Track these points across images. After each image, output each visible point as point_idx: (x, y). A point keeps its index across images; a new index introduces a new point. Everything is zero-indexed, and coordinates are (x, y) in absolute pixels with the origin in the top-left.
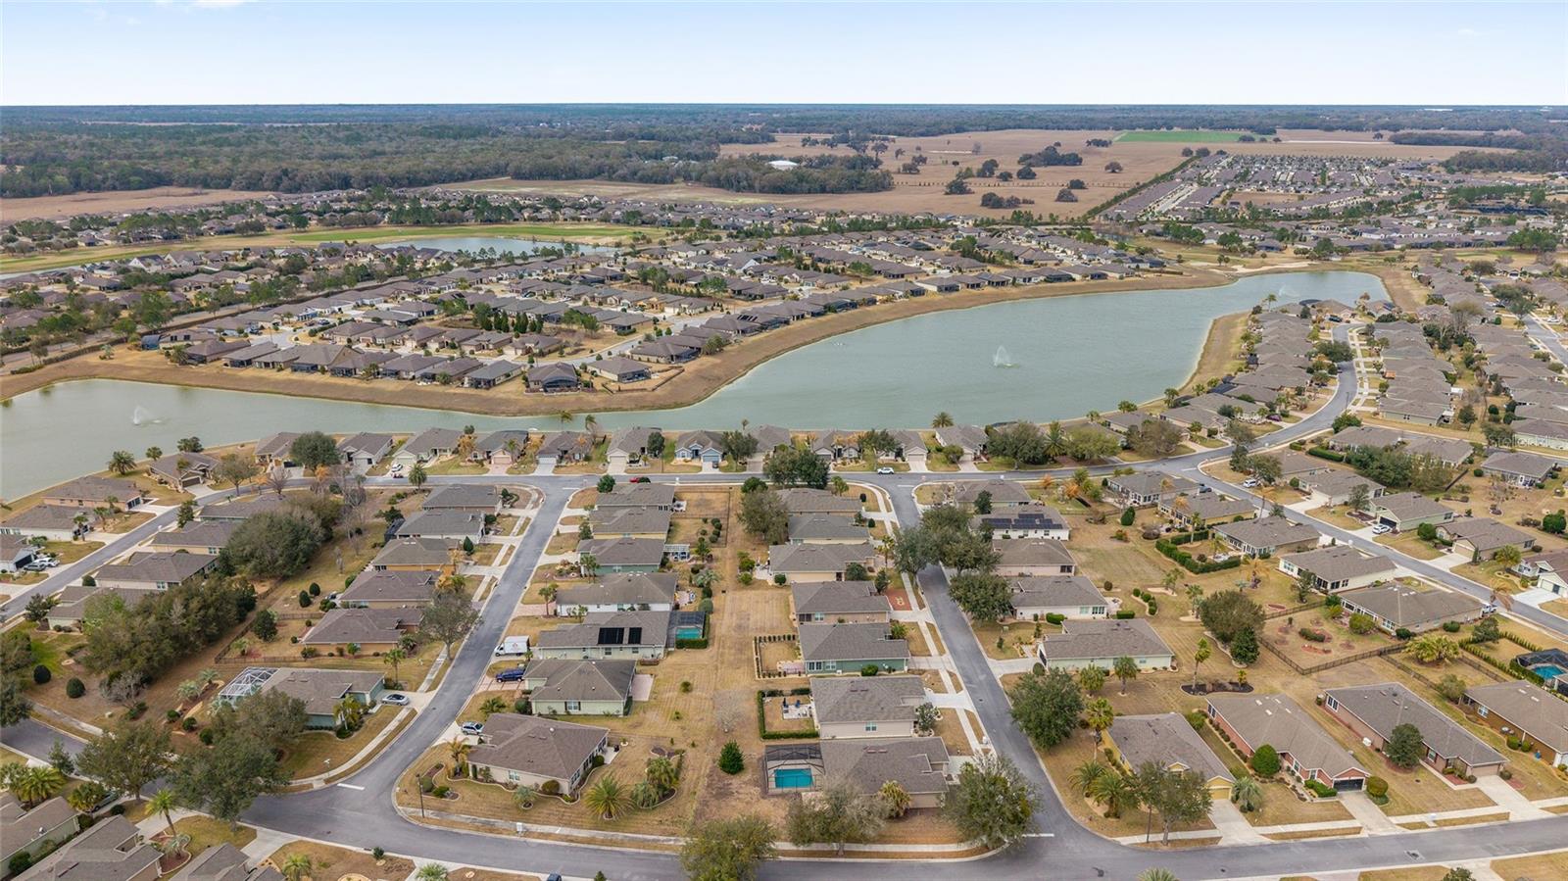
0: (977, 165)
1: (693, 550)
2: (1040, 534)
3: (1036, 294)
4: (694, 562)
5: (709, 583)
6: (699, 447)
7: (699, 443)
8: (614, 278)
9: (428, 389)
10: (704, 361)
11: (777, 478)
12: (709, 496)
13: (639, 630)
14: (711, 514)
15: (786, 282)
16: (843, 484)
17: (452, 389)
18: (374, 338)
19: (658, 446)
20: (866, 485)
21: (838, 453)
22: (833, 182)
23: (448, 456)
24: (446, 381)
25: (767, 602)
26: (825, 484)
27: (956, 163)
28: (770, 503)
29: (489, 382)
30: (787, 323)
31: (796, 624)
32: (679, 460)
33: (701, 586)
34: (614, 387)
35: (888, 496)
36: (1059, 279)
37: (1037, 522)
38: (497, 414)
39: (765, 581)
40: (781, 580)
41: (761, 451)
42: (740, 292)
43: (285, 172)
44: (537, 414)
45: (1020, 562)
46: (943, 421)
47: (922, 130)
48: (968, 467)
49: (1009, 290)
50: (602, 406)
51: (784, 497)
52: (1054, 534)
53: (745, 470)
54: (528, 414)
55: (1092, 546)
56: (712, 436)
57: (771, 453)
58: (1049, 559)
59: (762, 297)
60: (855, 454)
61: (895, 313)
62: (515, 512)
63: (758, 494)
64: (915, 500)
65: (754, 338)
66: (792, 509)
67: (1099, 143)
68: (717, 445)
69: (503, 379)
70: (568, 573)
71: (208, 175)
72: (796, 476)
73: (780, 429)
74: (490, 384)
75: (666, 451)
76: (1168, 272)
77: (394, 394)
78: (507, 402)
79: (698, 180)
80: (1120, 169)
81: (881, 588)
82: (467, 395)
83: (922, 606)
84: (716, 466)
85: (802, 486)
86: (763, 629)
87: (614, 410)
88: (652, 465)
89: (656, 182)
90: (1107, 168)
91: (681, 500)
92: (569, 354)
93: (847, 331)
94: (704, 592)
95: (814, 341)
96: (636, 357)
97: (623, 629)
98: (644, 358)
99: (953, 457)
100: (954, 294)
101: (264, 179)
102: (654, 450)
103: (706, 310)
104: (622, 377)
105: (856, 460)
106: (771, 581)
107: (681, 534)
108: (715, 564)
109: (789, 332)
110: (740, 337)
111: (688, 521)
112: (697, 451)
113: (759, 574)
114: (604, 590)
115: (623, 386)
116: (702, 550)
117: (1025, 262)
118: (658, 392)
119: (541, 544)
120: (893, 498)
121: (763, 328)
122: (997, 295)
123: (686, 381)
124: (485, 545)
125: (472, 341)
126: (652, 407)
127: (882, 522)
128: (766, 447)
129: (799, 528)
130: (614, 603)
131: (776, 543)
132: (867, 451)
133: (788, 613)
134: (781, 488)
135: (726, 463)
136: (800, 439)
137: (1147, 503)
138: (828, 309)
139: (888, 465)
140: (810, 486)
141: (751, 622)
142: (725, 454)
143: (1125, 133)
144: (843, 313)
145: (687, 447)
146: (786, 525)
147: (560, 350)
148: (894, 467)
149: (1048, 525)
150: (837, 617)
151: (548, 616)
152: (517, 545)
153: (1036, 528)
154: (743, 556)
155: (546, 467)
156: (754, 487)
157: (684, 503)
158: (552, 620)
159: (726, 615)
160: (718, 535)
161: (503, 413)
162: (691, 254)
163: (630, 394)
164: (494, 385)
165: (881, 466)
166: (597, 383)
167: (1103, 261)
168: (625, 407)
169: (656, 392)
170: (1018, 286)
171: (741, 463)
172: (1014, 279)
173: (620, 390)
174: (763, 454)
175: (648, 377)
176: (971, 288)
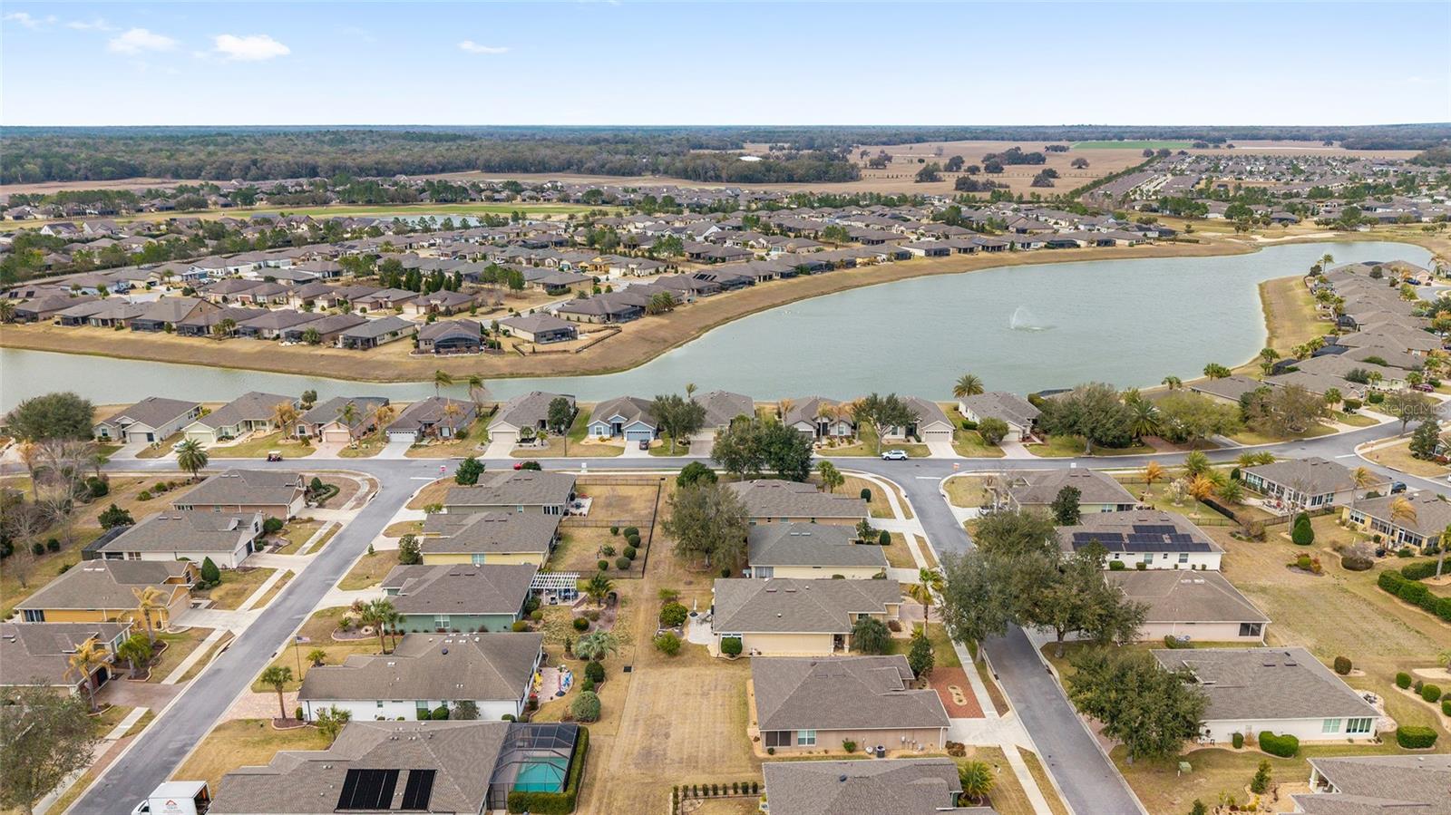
0: (943, 162)
1: (586, 583)
2: (1174, 558)
3: (1038, 260)
4: (583, 608)
5: (600, 656)
6: (622, 420)
7: (622, 414)
8: (560, 244)
9: (292, 350)
10: (648, 321)
11: (733, 464)
12: (623, 491)
13: (430, 775)
14: (626, 520)
15: (752, 247)
16: (835, 475)
17: (321, 351)
18: (254, 296)
19: (563, 419)
20: (868, 476)
21: (823, 430)
22: (800, 172)
23: (269, 430)
24: (316, 340)
25: (705, 694)
26: (806, 473)
27: (921, 161)
28: (717, 504)
29: (368, 340)
30: (752, 283)
31: (760, 750)
32: (592, 438)
33: (585, 658)
34: (527, 348)
35: (903, 493)
36: (1061, 245)
37: (1167, 539)
38: (368, 380)
39: (704, 648)
40: (733, 649)
41: (710, 426)
42: (698, 256)
43: (255, 162)
44: (420, 380)
45: (1167, 618)
46: (969, 387)
47: (885, 139)
48: (1015, 451)
49: (1006, 255)
50: (507, 370)
51: (742, 493)
52: (1196, 559)
53: (686, 452)
54: (408, 380)
55: (1263, 582)
56: (639, 403)
57: (726, 428)
58: (1219, 612)
59: (724, 260)
60: (847, 431)
61: (879, 276)
62: (319, 515)
63: (702, 489)
64: (947, 499)
65: (713, 298)
66: (753, 514)
67: (1056, 149)
68: (646, 416)
69: (388, 338)
70: (359, 627)
71: (179, 165)
72: (761, 461)
73: (739, 397)
74: (369, 343)
75: (575, 426)
76: (1182, 241)
77: (246, 356)
78: (384, 365)
79: (666, 172)
80: (1087, 165)
81: (922, 667)
82: (337, 356)
83: (1001, 708)
84: (645, 446)
85: (771, 477)
86: (691, 763)
87: (523, 376)
88: (553, 445)
89: (623, 175)
90: (1073, 164)
91: (584, 497)
92: (482, 314)
93: (823, 294)
94: (588, 672)
95: (783, 303)
96: (564, 316)
97: (396, 772)
98: (574, 317)
99: (992, 436)
100: (945, 259)
101: (233, 169)
102: (559, 423)
103: (657, 271)
104: (541, 337)
105: (850, 439)
106: (715, 650)
107: (572, 556)
108: (619, 611)
109: (753, 294)
110: (695, 298)
111: (588, 531)
112: (619, 425)
113: (698, 634)
114: (393, 671)
115: (539, 348)
116: (600, 588)
117: (1018, 231)
118: (585, 354)
119: (338, 570)
120: (911, 496)
121: (723, 288)
122: (995, 260)
123: (622, 342)
124: (246, 570)
125: (368, 299)
126: (574, 373)
127: (901, 536)
128: (719, 421)
129: (766, 547)
130: (410, 699)
131: (727, 574)
132: (865, 427)
133: (745, 722)
134: (737, 479)
135: (659, 443)
136: (767, 411)
137: (1317, 507)
138: (802, 270)
139: (897, 447)
140: (782, 476)
141: (670, 742)
142: (659, 430)
143: (1078, 143)
144: (818, 275)
145: (605, 419)
146: (745, 541)
147: (472, 310)
148: (906, 450)
149: (1184, 544)
150: (844, 737)
151: (284, 721)
152: (298, 571)
153: (1166, 549)
154: (669, 598)
155: (399, 446)
156: (694, 478)
157: (587, 503)
158: (286, 731)
159: (625, 724)
160: (632, 556)
161: (376, 378)
162: (648, 224)
163: (544, 357)
164: (375, 345)
165: (888, 448)
166: (506, 344)
167: (1104, 230)
168: (538, 372)
169: (582, 354)
170: (1017, 251)
171: (680, 443)
172: (1013, 244)
173: (534, 352)
174: (713, 429)
175: (574, 338)
176: (964, 253)
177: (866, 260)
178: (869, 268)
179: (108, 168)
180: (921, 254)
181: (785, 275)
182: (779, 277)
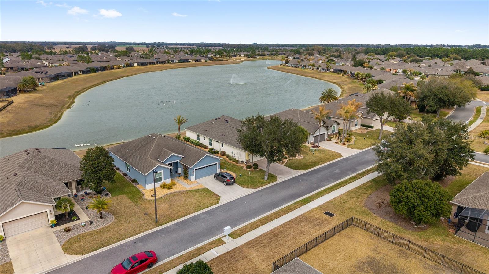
10: (26, 96)
36: (184, 61)
76: (218, 60)
138: (92, 70)
170: (170, 63)
172: (168, 61)
176: (152, 64)
177: (116, 66)
178: (121, 70)
180: (135, 64)
181: (84, 72)
182: (81, 74)
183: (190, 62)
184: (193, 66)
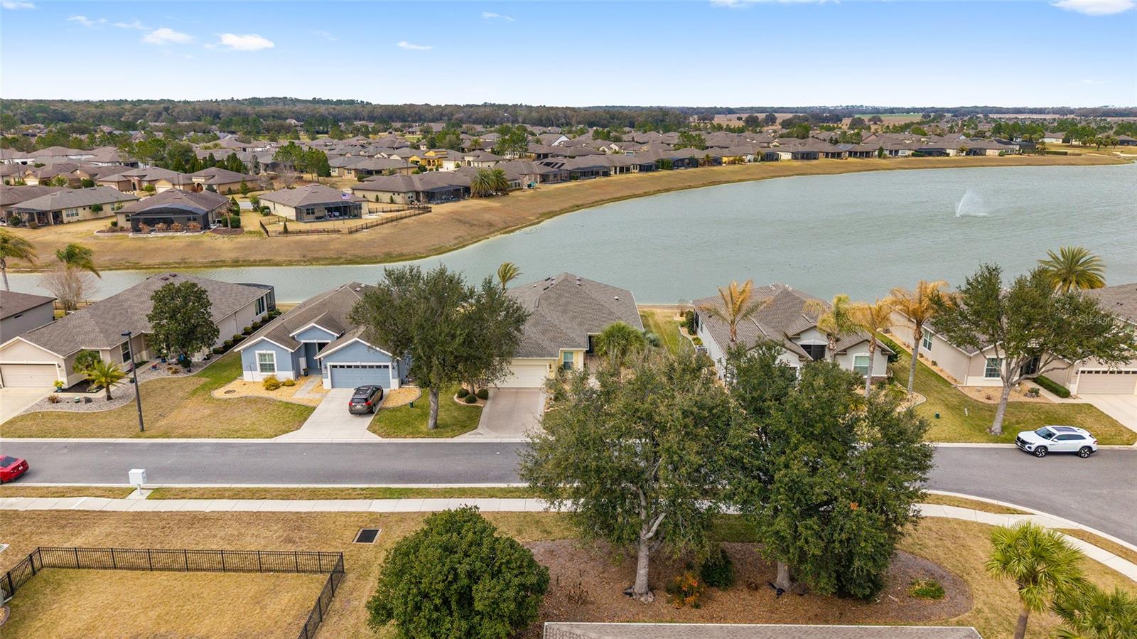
3: (911, 167)
6: (322, 337)
7: (322, 321)
10: (470, 203)
15: (603, 151)
30: (606, 174)
32: (251, 380)
36: (931, 154)
41: (537, 353)
42: (545, 156)
46: (1073, 273)
49: (876, 161)
53: (471, 421)
57: (578, 361)
59: (572, 158)
61: (748, 175)
65: (561, 186)
69: (83, 214)
71: (103, 113)
73: (605, 288)
84: (368, 404)
100: (813, 162)
101: (147, 114)
104: (306, 213)
109: (609, 184)
110: (538, 184)
112: (315, 350)
115: (296, 227)
118: (363, 236)
121: (572, 176)
122: (865, 166)
123: (425, 225)
128: (559, 340)
138: (662, 165)
144: (682, 170)
145: (284, 333)
164: (59, 221)
166: (250, 221)
168: (278, 259)
169: (358, 236)
170: (885, 157)
171: (463, 394)
172: (881, 150)
173: (286, 231)
174: (546, 361)
175: (358, 216)
176: (831, 158)
177: (731, 159)
178: (737, 167)
179: (41, 115)
180: (786, 156)
181: (644, 168)
182: (638, 171)
183: (948, 155)
184: (957, 165)
